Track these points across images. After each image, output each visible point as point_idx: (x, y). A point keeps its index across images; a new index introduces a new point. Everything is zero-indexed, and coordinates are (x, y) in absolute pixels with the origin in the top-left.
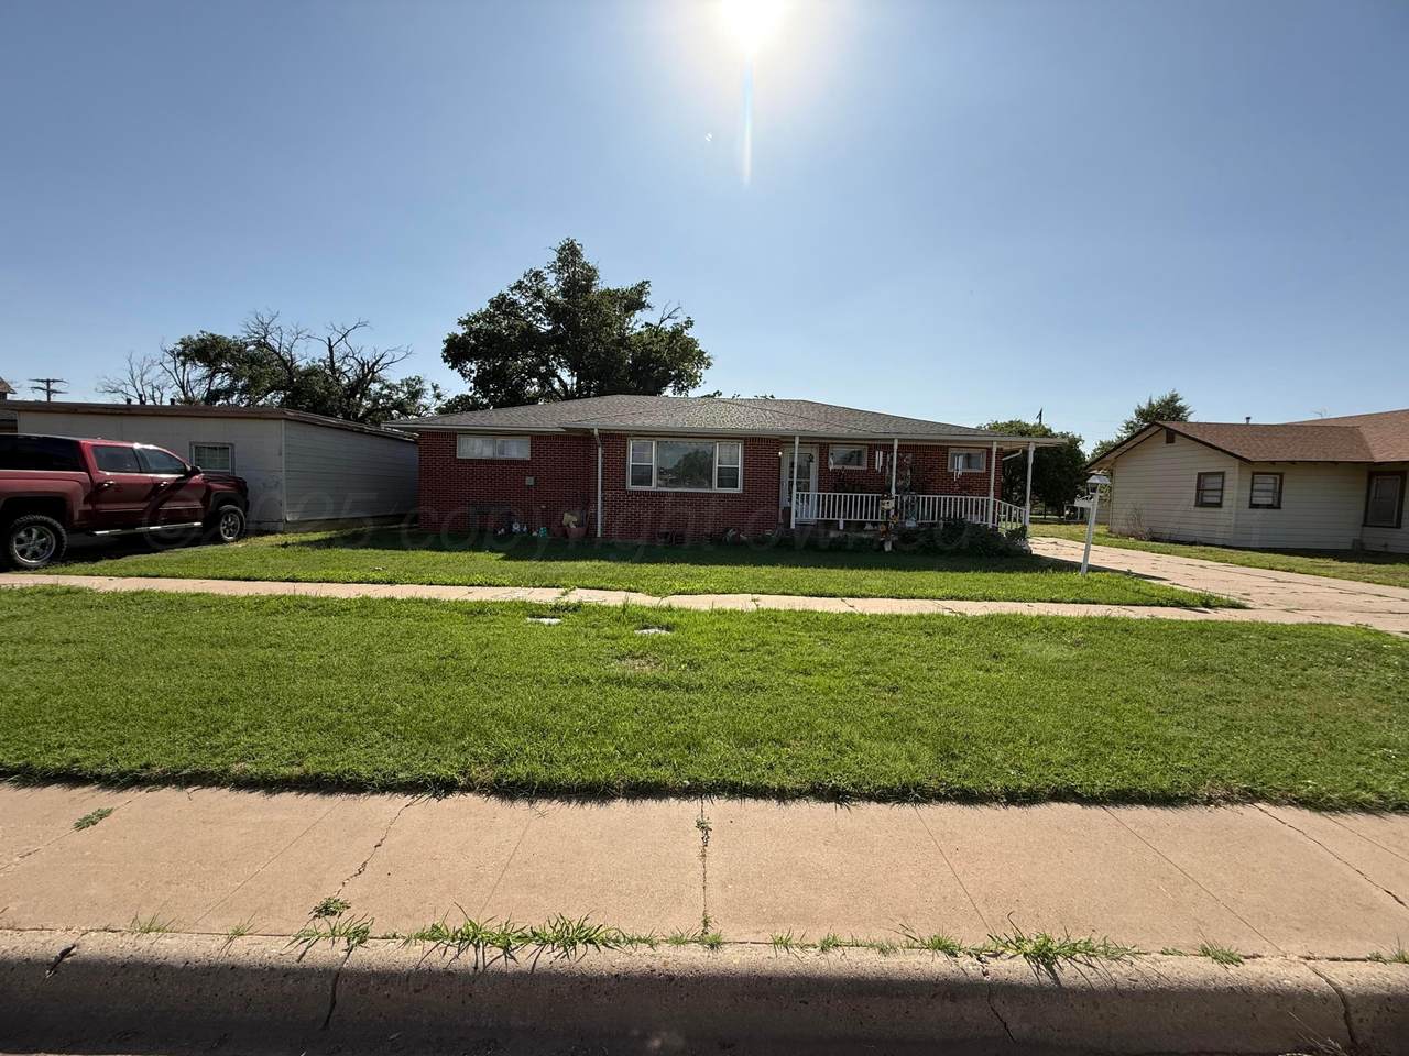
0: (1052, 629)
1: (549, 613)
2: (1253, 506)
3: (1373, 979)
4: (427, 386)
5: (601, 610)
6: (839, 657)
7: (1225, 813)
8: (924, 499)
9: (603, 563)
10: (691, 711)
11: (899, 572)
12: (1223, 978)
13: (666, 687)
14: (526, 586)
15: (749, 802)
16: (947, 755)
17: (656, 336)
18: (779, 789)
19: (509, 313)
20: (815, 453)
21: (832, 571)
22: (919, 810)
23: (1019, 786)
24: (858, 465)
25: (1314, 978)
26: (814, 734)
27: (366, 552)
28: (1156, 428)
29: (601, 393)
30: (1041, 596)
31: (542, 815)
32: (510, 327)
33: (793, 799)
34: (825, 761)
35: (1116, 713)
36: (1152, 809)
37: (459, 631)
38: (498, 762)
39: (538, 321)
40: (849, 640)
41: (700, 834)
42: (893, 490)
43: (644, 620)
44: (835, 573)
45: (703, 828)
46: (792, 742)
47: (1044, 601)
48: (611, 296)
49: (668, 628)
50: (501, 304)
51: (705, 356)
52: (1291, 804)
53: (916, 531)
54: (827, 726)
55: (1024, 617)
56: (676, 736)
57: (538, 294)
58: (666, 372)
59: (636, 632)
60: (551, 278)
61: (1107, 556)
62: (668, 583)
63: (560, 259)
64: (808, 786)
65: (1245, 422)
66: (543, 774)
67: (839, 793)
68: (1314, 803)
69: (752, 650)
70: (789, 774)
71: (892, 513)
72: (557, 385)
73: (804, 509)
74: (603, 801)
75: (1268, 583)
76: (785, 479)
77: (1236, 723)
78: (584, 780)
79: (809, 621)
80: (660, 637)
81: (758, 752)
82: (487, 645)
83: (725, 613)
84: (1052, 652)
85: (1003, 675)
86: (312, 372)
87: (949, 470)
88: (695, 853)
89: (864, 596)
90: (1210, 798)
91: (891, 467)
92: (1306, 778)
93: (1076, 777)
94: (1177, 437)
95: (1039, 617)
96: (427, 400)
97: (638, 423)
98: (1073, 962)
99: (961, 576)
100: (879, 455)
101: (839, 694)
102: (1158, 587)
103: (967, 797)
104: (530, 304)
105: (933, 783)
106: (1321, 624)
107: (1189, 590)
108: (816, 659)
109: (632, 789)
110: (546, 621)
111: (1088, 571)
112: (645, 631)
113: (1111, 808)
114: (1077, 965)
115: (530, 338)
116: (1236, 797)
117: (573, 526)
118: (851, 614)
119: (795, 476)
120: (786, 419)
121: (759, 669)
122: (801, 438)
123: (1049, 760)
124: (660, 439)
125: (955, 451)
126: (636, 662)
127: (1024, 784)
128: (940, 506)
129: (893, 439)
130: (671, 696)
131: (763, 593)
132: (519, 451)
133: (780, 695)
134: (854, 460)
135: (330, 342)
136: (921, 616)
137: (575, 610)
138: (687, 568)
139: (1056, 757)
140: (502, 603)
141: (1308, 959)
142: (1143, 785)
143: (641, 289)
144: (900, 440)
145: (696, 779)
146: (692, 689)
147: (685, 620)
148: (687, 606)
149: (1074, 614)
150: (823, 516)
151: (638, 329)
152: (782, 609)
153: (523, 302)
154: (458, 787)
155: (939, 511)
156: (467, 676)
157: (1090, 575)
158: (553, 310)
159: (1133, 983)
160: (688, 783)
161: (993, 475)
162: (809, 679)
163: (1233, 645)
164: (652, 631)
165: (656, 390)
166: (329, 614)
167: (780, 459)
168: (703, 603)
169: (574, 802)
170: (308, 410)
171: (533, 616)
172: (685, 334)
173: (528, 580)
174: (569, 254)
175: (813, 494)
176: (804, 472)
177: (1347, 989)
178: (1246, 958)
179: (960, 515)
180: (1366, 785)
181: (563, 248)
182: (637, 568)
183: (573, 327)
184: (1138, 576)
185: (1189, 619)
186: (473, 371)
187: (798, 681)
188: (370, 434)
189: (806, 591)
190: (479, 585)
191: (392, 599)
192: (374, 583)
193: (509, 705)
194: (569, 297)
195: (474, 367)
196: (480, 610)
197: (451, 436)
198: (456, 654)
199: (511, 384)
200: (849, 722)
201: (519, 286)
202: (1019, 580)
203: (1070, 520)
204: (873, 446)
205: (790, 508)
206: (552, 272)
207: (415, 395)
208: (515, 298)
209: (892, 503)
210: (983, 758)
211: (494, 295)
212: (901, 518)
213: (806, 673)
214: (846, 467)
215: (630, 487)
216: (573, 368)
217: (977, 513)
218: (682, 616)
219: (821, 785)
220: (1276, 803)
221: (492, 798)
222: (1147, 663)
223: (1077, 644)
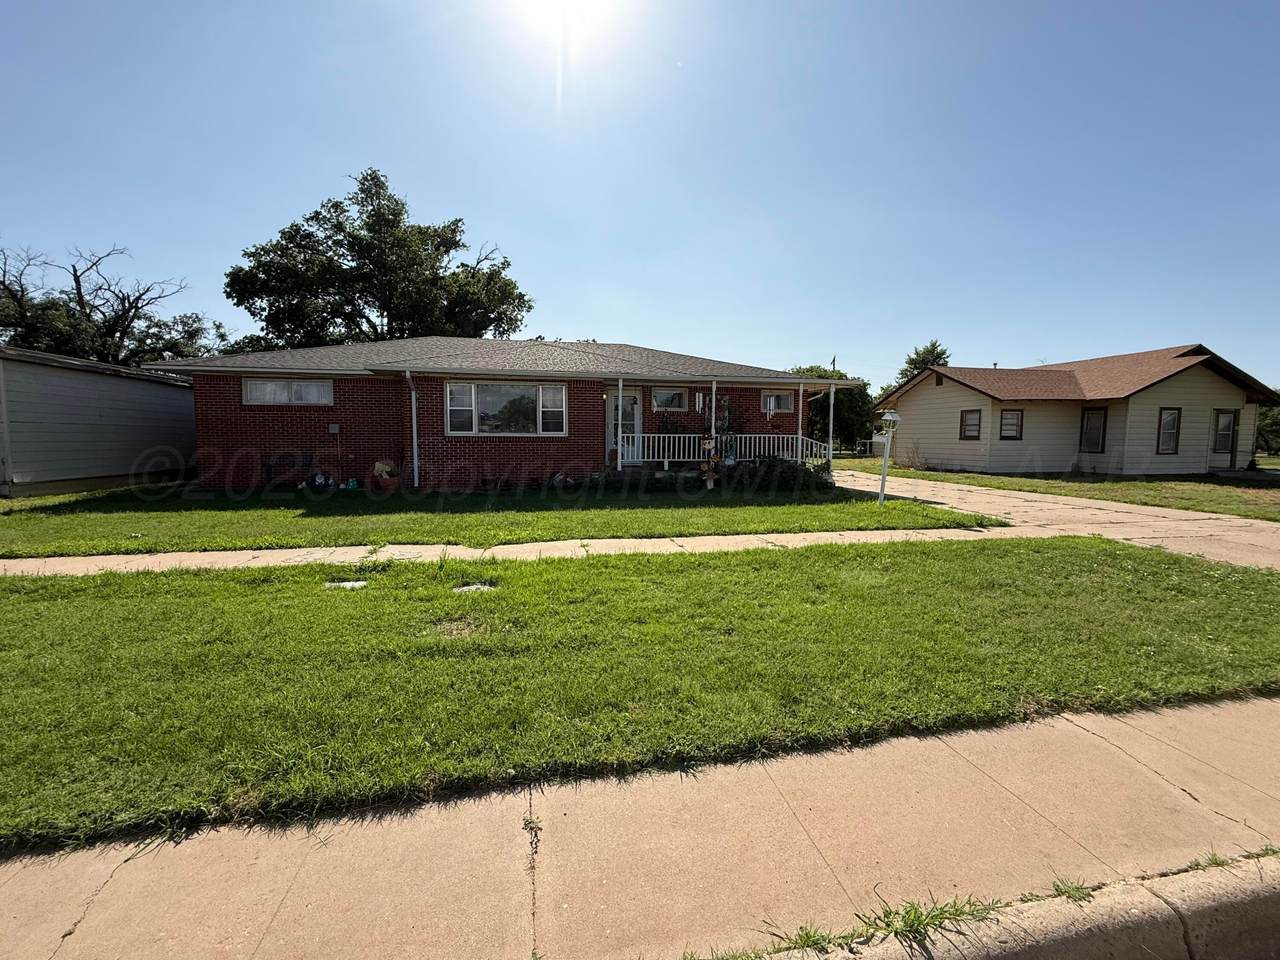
0: (864, 556)
1: (353, 575)
2: (1003, 438)
3: (1200, 891)
4: (208, 324)
5: (413, 567)
6: (672, 601)
7: (1040, 728)
8: (741, 438)
9: (420, 514)
10: (516, 679)
11: (722, 509)
12: (1081, 919)
13: (487, 653)
14: (327, 546)
15: (586, 784)
16: (789, 701)
17: (473, 277)
18: (618, 765)
19: (304, 247)
20: (639, 396)
21: (659, 511)
22: (768, 767)
23: (861, 726)
24: (680, 407)
25: (1155, 900)
26: (653, 692)
27: (123, 515)
28: (927, 373)
29: (414, 334)
30: (849, 526)
31: (324, 843)
32: (305, 262)
33: (634, 773)
34: (667, 723)
35: (932, 636)
36: (979, 732)
37: (234, 608)
38: (267, 778)
39: (340, 256)
40: (681, 582)
41: (528, 836)
42: (713, 431)
43: (463, 576)
44: (662, 512)
45: (532, 829)
46: (630, 704)
47: (852, 530)
48: (422, 232)
49: (492, 583)
50: (293, 235)
51: (526, 298)
52: (1090, 711)
53: (735, 467)
54: (665, 680)
55: (839, 547)
56: (499, 712)
57: (339, 227)
58: (485, 315)
59: (455, 590)
60: (354, 211)
61: (897, 486)
62: (492, 533)
63: (362, 191)
64: (650, 756)
65: (993, 367)
66: (327, 786)
67: (684, 760)
68: (1106, 707)
69: (583, 600)
70: (628, 744)
71: (713, 452)
72: (365, 327)
73: (629, 451)
74: (407, 810)
75: (1019, 503)
76: (610, 422)
77: (1030, 635)
78: (382, 787)
79: (641, 565)
80: (482, 593)
81: (593, 721)
82: (270, 621)
83: (553, 561)
84: (868, 579)
85: (828, 605)
86: (51, 305)
87: (763, 411)
88: (521, 865)
89: (692, 535)
90: (1025, 714)
91: (710, 409)
92: (1095, 684)
93: (910, 708)
94: (944, 379)
95: (851, 546)
96: (210, 340)
97: (456, 365)
98: (943, 932)
99: (779, 510)
100: (699, 397)
101: (676, 642)
102: (942, 510)
103: (813, 745)
104: (329, 237)
105: (779, 734)
106: (1069, 536)
107: (966, 513)
108: (649, 605)
109: (445, 788)
110: (348, 585)
111: (884, 499)
112: (465, 588)
113: (944, 737)
114: (947, 934)
115: (330, 274)
116: (1046, 709)
117: (386, 476)
118: (681, 554)
119: (620, 420)
120: (609, 362)
121: (591, 622)
122: (624, 380)
123: (883, 693)
124: (477, 382)
125: (767, 393)
126: (454, 625)
127: (865, 723)
128: (755, 443)
129: (711, 381)
130: (493, 664)
131: (592, 538)
132: (319, 395)
133: (613, 649)
134: (676, 401)
135: (75, 271)
136: (748, 552)
137: (384, 569)
138: (512, 515)
139: (889, 689)
140: (294, 568)
141: (1143, 878)
142: (971, 711)
143: (455, 226)
144: (718, 382)
145: (523, 766)
146: (518, 653)
147: (509, 572)
148: (512, 557)
149: (880, 541)
150: (648, 458)
151: (453, 268)
152: (612, 553)
153: (321, 235)
154: (208, 821)
155: (755, 450)
156: (237, 664)
157: (886, 502)
158: (355, 245)
159: (1004, 945)
160: (512, 772)
161: (800, 416)
162: (644, 628)
163: (1011, 561)
164: (473, 588)
165: (476, 332)
166: (53, 598)
167: (605, 401)
168: (528, 552)
169: (369, 818)
170: (48, 349)
171: (333, 581)
172: (503, 275)
173: (330, 538)
174: (372, 186)
175: (638, 435)
176: (628, 416)
177: (1183, 907)
178: (1094, 890)
179: (774, 452)
180: (1141, 684)
181: (365, 179)
182: (457, 518)
183: (381, 265)
184: (924, 502)
185: (971, 539)
186: (264, 309)
187: (632, 631)
188: (129, 377)
189: (636, 532)
190: (267, 548)
191: (147, 573)
192: (127, 552)
193: (288, 699)
194: (375, 232)
195: (265, 304)
196: (266, 578)
197: (236, 379)
198: (226, 636)
199: (310, 324)
200: (689, 673)
201: (316, 217)
202: (829, 511)
203: (862, 454)
204: (694, 387)
205: (617, 450)
206: (354, 203)
207: (193, 334)
208: (311, 229)
209: (713, 443)
210: (824, 699)
211: (286, 226)
212: (721, 457)
213: (640, 622)
214: (669, 409)
215: (449, 433)
216: (384, 307)
217: (788, 450)
218: (506, 569)
219: (663, 753)
220: (1077, 711)
221: (256, 828)
222: (946, 583)
223: (886, 569)
